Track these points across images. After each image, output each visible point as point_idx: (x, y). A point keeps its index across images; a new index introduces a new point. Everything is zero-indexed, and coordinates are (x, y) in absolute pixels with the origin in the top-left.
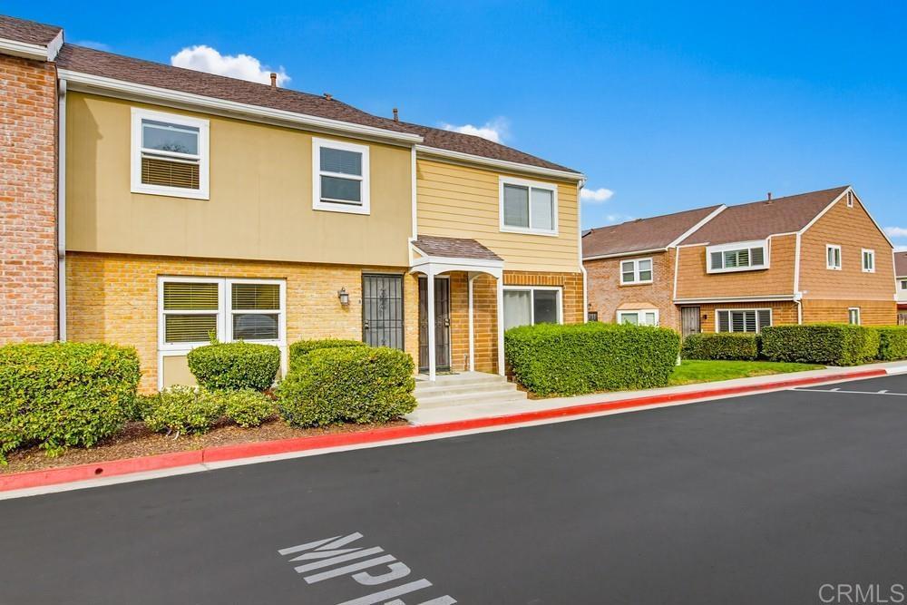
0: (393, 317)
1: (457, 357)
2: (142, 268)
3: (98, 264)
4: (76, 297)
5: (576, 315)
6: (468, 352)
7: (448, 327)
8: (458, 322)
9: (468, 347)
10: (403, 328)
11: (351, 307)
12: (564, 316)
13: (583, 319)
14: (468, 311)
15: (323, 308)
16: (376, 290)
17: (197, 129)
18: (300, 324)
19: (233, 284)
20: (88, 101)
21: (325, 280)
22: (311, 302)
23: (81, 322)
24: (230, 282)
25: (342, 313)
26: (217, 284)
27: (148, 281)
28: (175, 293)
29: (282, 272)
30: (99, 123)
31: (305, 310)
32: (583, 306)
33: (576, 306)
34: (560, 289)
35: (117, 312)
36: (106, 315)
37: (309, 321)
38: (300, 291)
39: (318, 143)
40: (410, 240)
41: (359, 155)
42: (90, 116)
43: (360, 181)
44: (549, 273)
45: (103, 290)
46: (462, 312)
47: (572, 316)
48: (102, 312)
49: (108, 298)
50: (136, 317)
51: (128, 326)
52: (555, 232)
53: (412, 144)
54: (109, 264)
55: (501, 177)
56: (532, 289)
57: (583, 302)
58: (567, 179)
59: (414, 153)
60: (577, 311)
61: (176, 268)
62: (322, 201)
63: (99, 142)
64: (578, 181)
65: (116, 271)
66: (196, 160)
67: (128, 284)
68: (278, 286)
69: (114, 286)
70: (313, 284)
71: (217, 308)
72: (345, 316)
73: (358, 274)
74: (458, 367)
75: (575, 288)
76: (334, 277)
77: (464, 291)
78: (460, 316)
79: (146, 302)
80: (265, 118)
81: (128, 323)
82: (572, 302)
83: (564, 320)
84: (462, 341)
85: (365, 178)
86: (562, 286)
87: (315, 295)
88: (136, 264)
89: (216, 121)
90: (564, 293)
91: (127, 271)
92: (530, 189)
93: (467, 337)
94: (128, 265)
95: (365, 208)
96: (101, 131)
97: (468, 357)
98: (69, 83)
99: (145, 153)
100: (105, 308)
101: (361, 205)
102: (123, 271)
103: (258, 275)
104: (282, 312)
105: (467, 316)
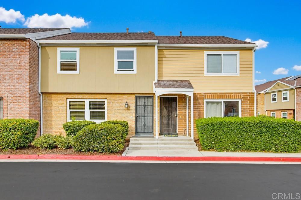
0: (149, 112)
1: (180, 130)
2: (62, 97)
3: (50, 96)
4: (45, 106)
5: (249, 113)
6: (186, 127)
7: (177, 117)
8: (181, 115)
9: (186, 125)
10: (153, 117)
11: (130, 109)
12: (242, 113)
13: (254, 115)
14: (186, 111)
15: (120, 109)
16: (141, 102)
17: (76, 51)
18: (111, 115)
19: (90, 101)
20: (47, 48)
21: (121, 99)
22: (115, 107)
23: (46, 113)
24: (89, 100)
25: (127, 111)
26: (84, 101)
27: (64, 101)
28: (72, 104)
29: (105, 97)
30: (49, 54)
31: (113, 110)
32: (254, 109)
33: (249, 109)
34: (240, 101)
35: (55, 110)
36: (53, 111)
37: (115, 114)
38: (111, 103)
39: (116, 49)
40: (154, 82)
41: (133, 51)
42: (47, 52)
43: (133, 61)
44: (232, 93)
45: (52, 103)
46: (183, 111)
47: (247, 113)
48: (51, 110)
49: (53, 106)
50: (61, 112)
51: (58, 114)
52: (238, 74)
53: (156, 44)
54: (53, 96)
55: (205, 52)
56: (222, 101)
57: (254, 106)
58: (245, 48)
59: (156, 48)
60: (250, 111)
61: (72, 97)
62: (118, 70)
63: (49, 60)
64: (253, 48)
65: (55, 98)
66: (76, 61)
67: (58, 102)
68: (105, 101)
69: (55, 102)
70: (116, 101)
71: (84, 109)
72: (128, 112)
73: (134, 96)
74: (181, 134)
75: (249, 100)
76: (124, 98)
77: (184, 102)
78: (182, 113)
79: (63, 107)
80: (97, 44)
81: (58, 113)
82: (247, 107)
83: (242, 115)
84: (183, 123)
85: (135, 60)
86: (241, 99)
87: (117, 104)
88: (60, 95)
89: (82, 48)
90: (242, 102)
91: (58, 98)
92: (222, 55)
93: (186, 121)
94: (59, 96)
95: (135, 72)
96: (50, 56)
97: (186, 130)
98: (40, 44)
99: (61, 61)
100: (53, 109)
101: (133, 70)
102: (57, 98)
103: (97, 98)
104: (106, 111)
105: (186, 113)
